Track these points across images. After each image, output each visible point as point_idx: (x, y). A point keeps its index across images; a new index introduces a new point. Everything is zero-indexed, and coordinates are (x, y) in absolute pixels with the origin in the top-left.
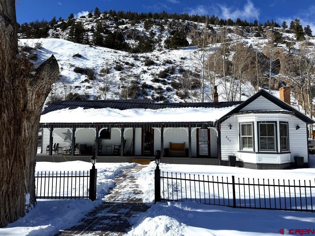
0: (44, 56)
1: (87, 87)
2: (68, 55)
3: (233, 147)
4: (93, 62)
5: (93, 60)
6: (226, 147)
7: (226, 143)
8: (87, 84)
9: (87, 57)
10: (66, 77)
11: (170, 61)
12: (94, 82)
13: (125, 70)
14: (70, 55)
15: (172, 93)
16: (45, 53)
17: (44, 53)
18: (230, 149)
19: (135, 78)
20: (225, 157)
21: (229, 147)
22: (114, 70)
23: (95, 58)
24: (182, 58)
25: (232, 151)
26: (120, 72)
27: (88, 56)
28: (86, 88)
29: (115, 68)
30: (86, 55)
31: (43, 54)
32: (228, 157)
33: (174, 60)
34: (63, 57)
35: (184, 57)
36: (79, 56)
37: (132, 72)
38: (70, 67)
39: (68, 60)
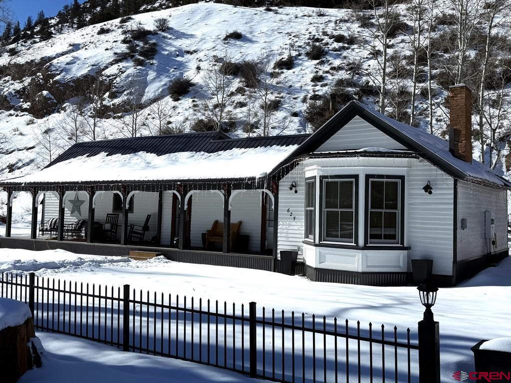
0: (170, 45)
1: (237, 104)
2: (214, 37)
4: (265, 45)
5: (264, 41)
8: (239, 98)
9: (254, 36)
10: (201, 87)
12: (255, 92)
13: (331, 55)
14: (220, 37)
16: (173, 38)
17: (170, 38)
19: (348, 72)
22: (306, 58)
23: (271, 36)
26: (318, 61)
27: (256, 34)
28: (235, 108)
29: (307, 54)
30: (251, 33)
31: (169, 41)
34: (205, 43)
36: (237, 36)
37: (345, 58)
38: (215, 63)
39: (214, 47)
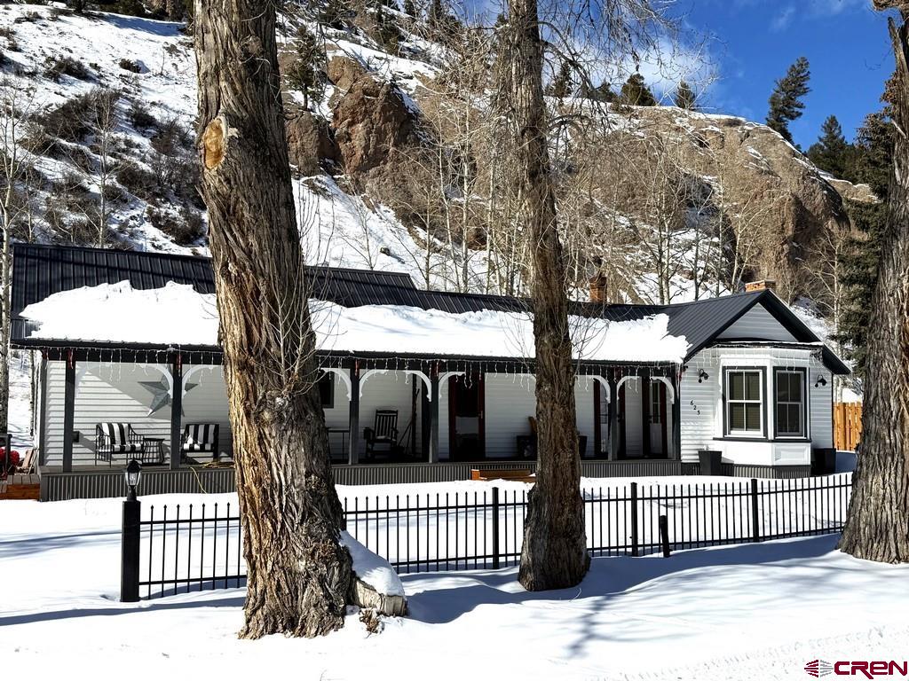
3: (704, 428)
6: (690, 428)
7: (688, 418)
11: (80, 65)
15: (134, 213)
18: (698, 432)
20: (688, 455)
21: (696, 428)
24: (126, 65)
25: (703, 438)
32: (697, 452)
33: (95, 66)
35: (132, 59)
